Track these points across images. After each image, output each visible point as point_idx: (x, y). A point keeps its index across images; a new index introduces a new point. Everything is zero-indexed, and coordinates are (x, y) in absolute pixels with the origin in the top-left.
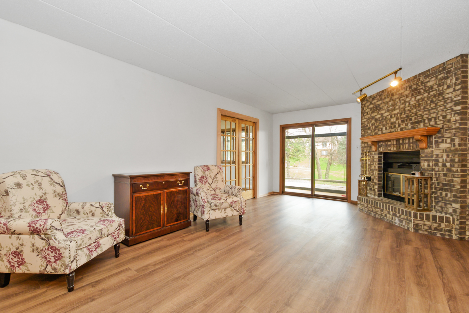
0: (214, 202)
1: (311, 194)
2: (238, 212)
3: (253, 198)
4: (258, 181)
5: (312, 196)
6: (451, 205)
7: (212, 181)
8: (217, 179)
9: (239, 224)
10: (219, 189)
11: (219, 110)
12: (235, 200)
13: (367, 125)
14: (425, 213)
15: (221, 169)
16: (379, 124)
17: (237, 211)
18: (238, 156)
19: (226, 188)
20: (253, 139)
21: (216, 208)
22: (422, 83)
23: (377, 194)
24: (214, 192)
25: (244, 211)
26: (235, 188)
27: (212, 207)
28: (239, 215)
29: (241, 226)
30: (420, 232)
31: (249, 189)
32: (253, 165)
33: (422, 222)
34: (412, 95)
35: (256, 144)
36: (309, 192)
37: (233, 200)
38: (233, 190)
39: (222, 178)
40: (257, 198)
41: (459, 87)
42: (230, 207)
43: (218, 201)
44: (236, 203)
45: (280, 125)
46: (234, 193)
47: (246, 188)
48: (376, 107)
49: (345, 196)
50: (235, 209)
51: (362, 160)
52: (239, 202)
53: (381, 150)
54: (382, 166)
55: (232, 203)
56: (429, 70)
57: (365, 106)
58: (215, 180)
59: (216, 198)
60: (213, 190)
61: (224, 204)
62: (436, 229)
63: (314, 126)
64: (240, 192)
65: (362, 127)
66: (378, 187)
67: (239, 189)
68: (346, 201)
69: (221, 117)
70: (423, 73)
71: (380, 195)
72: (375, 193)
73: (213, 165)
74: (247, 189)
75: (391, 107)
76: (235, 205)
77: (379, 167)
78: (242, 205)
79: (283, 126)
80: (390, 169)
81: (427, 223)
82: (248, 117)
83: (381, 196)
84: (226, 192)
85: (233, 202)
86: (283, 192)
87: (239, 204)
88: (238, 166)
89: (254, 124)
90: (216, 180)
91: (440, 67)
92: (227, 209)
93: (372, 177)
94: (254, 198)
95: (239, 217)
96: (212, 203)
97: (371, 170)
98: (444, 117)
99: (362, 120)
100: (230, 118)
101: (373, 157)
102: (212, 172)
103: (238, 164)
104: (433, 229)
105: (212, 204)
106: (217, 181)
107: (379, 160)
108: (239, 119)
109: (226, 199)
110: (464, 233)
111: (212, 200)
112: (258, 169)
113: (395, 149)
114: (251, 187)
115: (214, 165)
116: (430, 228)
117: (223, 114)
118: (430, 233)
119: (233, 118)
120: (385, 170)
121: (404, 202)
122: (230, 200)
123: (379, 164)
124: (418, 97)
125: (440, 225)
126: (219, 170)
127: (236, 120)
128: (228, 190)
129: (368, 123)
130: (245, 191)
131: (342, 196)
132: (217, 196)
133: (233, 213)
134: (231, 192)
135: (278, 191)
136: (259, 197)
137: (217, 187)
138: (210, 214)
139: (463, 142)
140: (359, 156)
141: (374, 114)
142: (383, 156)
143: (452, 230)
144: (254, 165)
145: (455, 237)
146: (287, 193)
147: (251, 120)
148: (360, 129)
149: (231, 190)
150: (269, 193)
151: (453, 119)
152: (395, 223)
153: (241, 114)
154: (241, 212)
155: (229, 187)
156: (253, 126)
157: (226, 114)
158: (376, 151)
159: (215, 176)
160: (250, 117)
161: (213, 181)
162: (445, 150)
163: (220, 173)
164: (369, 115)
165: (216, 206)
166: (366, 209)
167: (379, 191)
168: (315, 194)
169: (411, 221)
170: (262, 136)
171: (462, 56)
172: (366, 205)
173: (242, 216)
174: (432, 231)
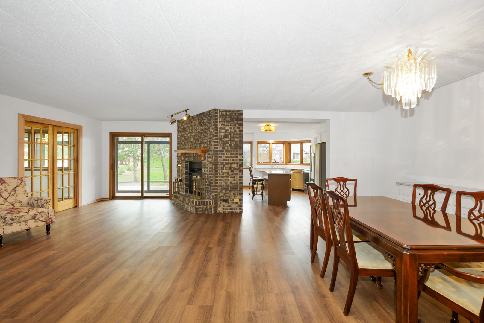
0: (10, 216)
1: (140, 196)
2: (44, 223)
3: (74, 207)
4: (82, 189)
5: (142, 198)
6: (212, 194)
7: (8, 195)
8: (17, 192)
9: (46, 234)
10: (19, 203)
11: (21, 116)
12: (40, 211)
13: (180, 141)
14: (200, 201)
15: (23, 181)
16: (186, 141)
17: (43, 221)
18: (52, 165)
19: (30, 200)
20: (75, 146)
21: (13, 222)
22: (203, 120)
23: (185, 191)
24: (11, 207)
25: (52, 220)
26: (41, 200)
27: (7, 221)
28: (47, 225)
29: (48, 235)
30: (198, 213)
31: (69, 199)
32: (74, 173)
33: (199, 207)
34: (199, 126)
35: (78, 151)
36: (139, 195)
37: (37, 211)
38: (39, 201)
39: (24, 190)
40: (80, 206)
41: (214, 127)
42: (33, 219)
43: (17, 215)
44: (41, 214)
45: (110, 133)
46: (40, 204)
47: (64, 197)
48: (184, 129)
49: (168, 195)
50: (39, 220)
51: (178, 167)
52: (45, 213)
53: (187, 159)
54: (188, 171)
55: (36, 214)
56: (205, 113)
57: (179, 126)
58: (12, 193)
59: (14, 212)
60: (10, 204)
61: (24, 216)
62: (205, 209)
63: (144, 136)
64: (47, 203)
65: (178, 141)
66: (186, 186)
67: (47, 200)
68: (169, 198)
69: (25, 123)
70: (203, 113)
71: (186, 192)
72: (184, 190)
73: (10, 178)
74: (66, 199)
75: (191, 131)
76: (41, 216)
77: (186, 172)
78: (50, 215)
79: (113, 134)
80: (193, 173)
81: (202, 206)
82: (66, 123)
83: (188, 193)
84: (29, 204)
85: (38, 213)
86: (113, 197)
87: (45, 214)
88: (52, 175)
89: (76, 130)
90: (14, 194)
91: (208, 113)
92: (29, 221)
93: (183, 179)
94: (76, 206)
95: (47, 227)
96: (6, 217)
97: (182, 174)
98: (210, 143)
99: (178, 136)
100: (39, 124)
101: (183, 164)
102: (9, 185)
103: (52, 173)
104: (204, 210)
105: (7, 219)
106: (16, 194)
107: (186, 167)
108: (53, 126)
109: (27, 211)
110: (217, 209)
111: (7, 215)
112: (82, 176)
113: (192, 160)
114: (72, 195)
115: (12, 177)
116: (203, 209)
117: (28, 120)
118: (203, 212)
119: (43, 125)
120: (190, 174)
121: (192, 193)
122: (32, 213)
123: (186, 169)
124: (201, 128)
125: (207, 207)
126: (20, 182)
127: (48, 127)
128: (33, 203)
129: (181, 139)
130: (63, 200)
131: (166, 195)
132: (14, 210)
133: (37, 224)
134: (37, 204)
135: (108, 197)
136: (82, 205)
137: (17, 200)
138: (4, 229)
139: (215, 158)
140: (177, 163)
141: (184, 134)
142: (188, 163)
143: (212, 209)
144: (76, 173)
145: (213, 212)
146: (118, 198)
147: (71, 127)
148: (177, 142)
149: (36, 202)
150: (96, 200)
151: (212, 144)
152: (189, 209)
153: (56, 121)
154: (48, 222)
155: (34, 199)
156: (74, 133)
157: (34, 120)
158: (184, 160)
159: (14, 189)
160: (70, 124)
161: (10, 195)
162: (210, 162)
163: (21, 186)
164: (181, 134)
165: (12, 219)
166: (176, 203)
167: (186, 189)
168: (144, 196)
169: (194, 207)
170: (86, 143)
171: (215, 109)
172: (176, 200)
173: (50, 225)
174: (204, 211)
